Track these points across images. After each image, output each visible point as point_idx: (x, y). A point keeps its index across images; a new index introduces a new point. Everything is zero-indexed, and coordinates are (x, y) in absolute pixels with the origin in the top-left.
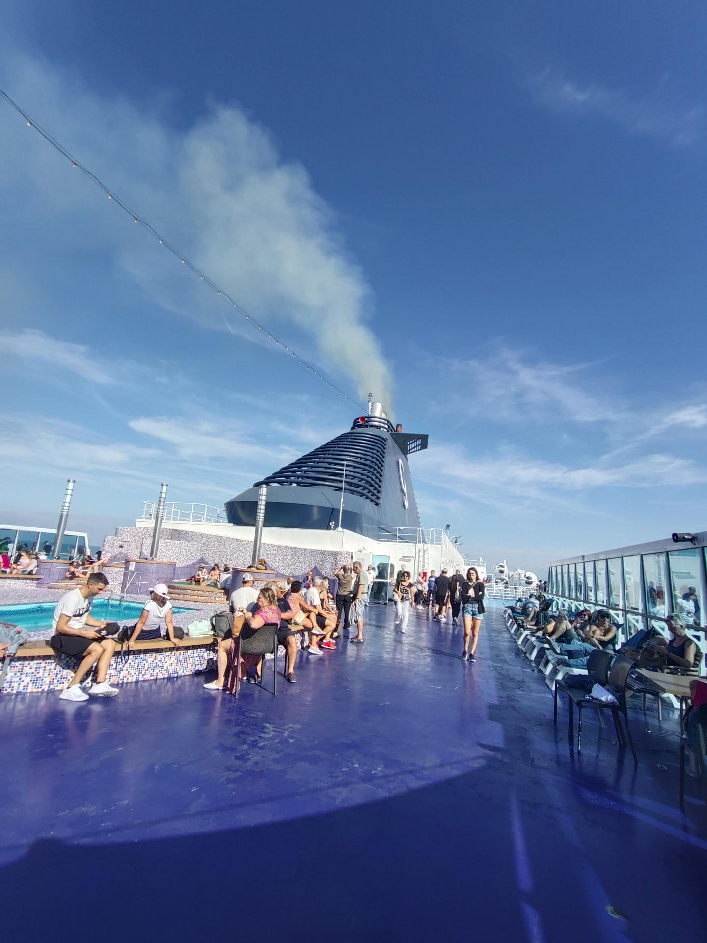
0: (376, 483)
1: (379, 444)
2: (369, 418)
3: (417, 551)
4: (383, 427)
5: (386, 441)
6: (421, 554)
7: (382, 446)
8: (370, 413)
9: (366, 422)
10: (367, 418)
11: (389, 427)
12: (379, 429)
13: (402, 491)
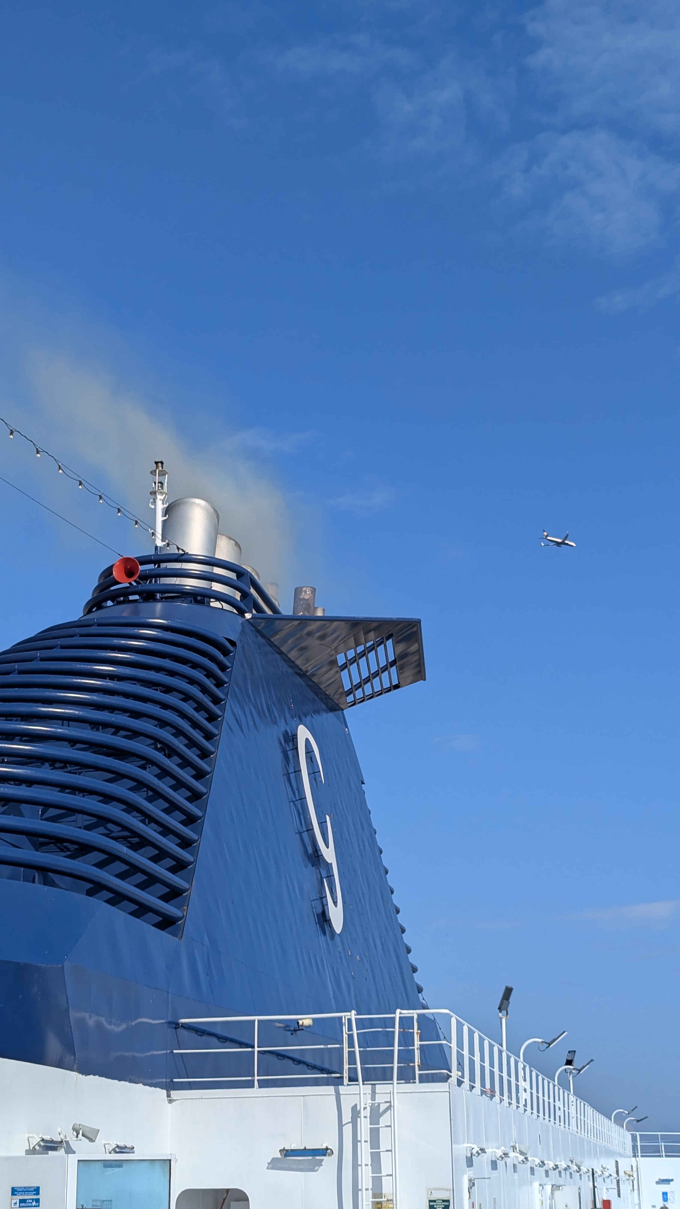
0: (166, 831)
1: (195, 665)
2: (157, 561)
3: (347, 1117)
4: (220, 597)
5: (226, 652)
6: (364, 1125)
7: (209, 674)
8: (159, 543)
9: (145, 577)
10: (144, 561)
11: (245, 595)
12: (202, 602)
13: (316, 858)
